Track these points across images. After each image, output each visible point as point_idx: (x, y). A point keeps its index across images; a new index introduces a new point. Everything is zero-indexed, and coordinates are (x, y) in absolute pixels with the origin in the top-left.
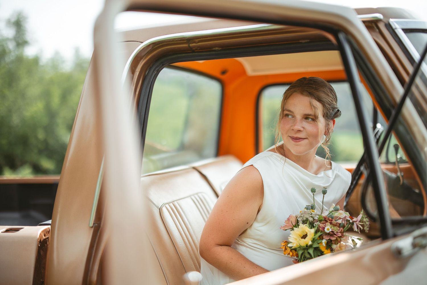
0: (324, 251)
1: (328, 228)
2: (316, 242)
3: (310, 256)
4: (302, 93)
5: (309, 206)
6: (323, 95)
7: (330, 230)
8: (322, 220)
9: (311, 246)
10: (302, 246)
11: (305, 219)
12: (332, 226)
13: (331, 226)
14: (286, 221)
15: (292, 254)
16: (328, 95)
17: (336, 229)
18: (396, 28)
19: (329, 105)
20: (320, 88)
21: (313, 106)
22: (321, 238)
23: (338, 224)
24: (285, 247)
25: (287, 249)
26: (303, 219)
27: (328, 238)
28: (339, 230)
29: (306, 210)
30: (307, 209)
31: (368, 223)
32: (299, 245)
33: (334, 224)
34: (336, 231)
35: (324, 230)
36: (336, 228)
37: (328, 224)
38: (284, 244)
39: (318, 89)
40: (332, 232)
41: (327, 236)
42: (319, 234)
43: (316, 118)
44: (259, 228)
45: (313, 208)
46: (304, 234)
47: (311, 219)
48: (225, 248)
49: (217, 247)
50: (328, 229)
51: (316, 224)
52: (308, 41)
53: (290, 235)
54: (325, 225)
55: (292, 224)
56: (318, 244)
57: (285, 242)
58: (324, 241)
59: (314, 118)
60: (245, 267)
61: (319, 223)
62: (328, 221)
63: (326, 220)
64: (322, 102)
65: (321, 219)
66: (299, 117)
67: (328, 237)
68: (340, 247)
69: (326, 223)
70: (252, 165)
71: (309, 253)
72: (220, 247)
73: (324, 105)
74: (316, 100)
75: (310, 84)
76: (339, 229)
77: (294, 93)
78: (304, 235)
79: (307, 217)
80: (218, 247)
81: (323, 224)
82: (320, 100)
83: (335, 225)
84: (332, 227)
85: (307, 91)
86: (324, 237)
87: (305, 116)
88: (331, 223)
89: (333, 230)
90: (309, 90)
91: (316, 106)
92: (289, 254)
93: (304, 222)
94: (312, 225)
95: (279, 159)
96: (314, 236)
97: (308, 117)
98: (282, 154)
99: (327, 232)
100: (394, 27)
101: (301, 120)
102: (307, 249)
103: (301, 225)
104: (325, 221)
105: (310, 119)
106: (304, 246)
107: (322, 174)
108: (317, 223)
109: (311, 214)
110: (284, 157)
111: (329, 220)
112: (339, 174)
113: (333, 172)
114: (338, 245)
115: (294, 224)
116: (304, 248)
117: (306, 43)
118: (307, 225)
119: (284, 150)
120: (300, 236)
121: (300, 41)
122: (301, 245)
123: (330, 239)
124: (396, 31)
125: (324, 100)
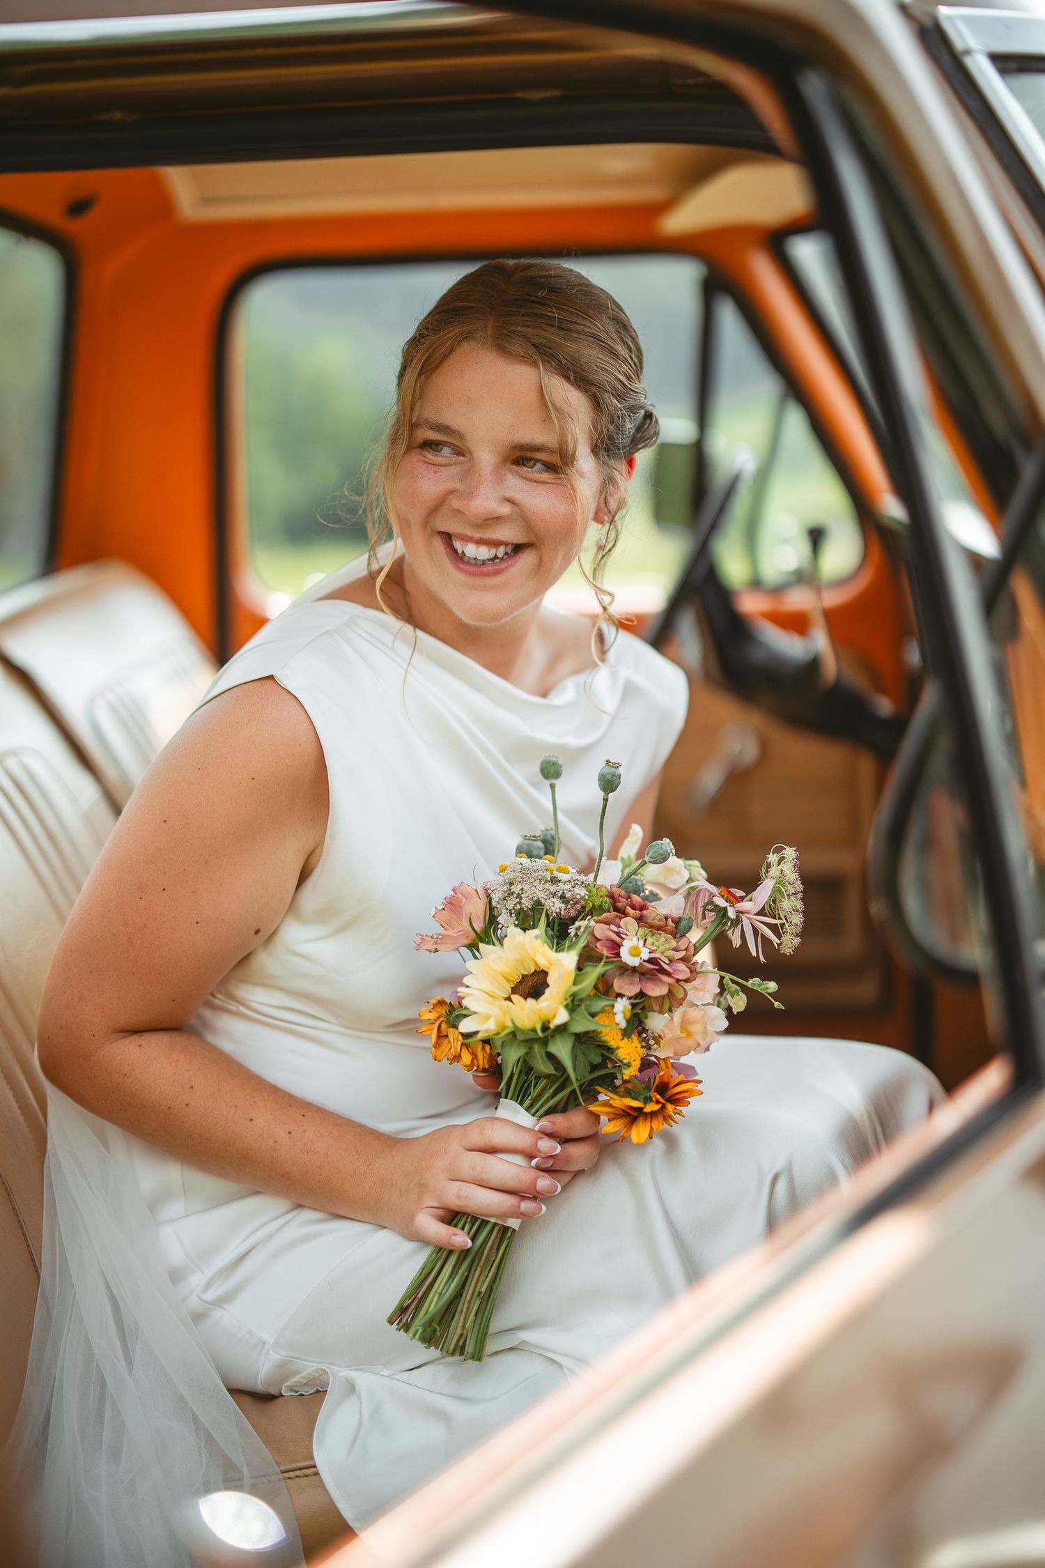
0: (618, 1048)
1: (634, 949)
2: (583, 1007)
3: (556, 1069)
4: (501, 345)
5: (535, 838)
6: (591, 355)
7: (645, 955)
8: (600, 906)
9: (563, 1029)
10: (523, 1031)
11: (527, 903)
12: (647, 930)
13: (642, 932)
14: (438, 911)
15: (472, 1061)
16: (615, 354)
17: (663, 946)
18: (968, 52)
19: (620, 397)
20: (580, 321)
21: (554, 405)
22: (604, 989)
23: (670, 922)
24: (439, 1027)
25: (447, 1036)
26: (520, 903)
27: (634, 990)
28: (676, 950)
29: (525, 860)
30: (530, 856)
31: (797, 919)
32: (510, 1024)
33: (656, 922)
34: (667, 954)
35: (618, 955)
36: (662, 940)
37: (629, 924)
38: (433, 1016)
39: (575, 327)
40: (651, 961)
41: (626, 979)
42: (594, 973)
43: (567, 464)
44: (312, 948)
45: (549, 846)
46: (526, 973)
47: (555, 906)
48: (155, 1044)
49: (122, 1041)
50: (635, 952)
51: (578, 928)
52: (557, 93)
53: (466, 981)
54: (615, 929)
55: (471, 930)
56: (593, 1015)
57: (435, 1006)
58: (622, 1007)
59: (559, 463)
60: (251, 1120)
61: (592, 923)
62: (629, 909)
63: (619, 905)
64: (593, 389)
65: (598, 902)
66: (486, 458)
67: (632, 983)
68: (684, 1025)
69: (621, 918)
70: (271, 678)
71: (551, 1057)
72: (136, 1039)
73: (597, 404)
74: (567, 378)
75: (533, 302)
76: (673, 944)
77: (466, 347)
78: (524, 977)
79: (541, 895)
80: (126, 1041)
81: (608, 923)
82: (580, 379)
83: (656, 929)
84: (650, 940)
85: (525, 337)
86: (618, 985)
87: (518, 454)
88: (640, 920)
89: (653, 955)
90: (532, 330)
91: (566, 408)
92: (457, 1058)
93: (526, 920)
94: (560, 932)
95: (388, 639)
96: (575, 983)
97: (529, 454)
98: (396, 612)
99: (633, 962)
100: (959, 44)
101: (498, 471)
102: (544, 1042)
103: (514, 935)
104: (616, 909)
105: (539, 466)
106: (534, 1030)
107: (567, 693)
108: (586, 922)
109: (554, 881)
110: (408, 629)
111: (633, 907)
112: (638, 679)
113: (614, 675)
114: (678, 1014)
115: (479, 926)
116: (532, 1035)
117: (544, 102)
118: (540, 930)
119: (405, 591)
120: (508, 980)
121: (519, 95)
122: (519, 1025)
123: (641, 994)
124: (969, 62)
125: (602, 377)
